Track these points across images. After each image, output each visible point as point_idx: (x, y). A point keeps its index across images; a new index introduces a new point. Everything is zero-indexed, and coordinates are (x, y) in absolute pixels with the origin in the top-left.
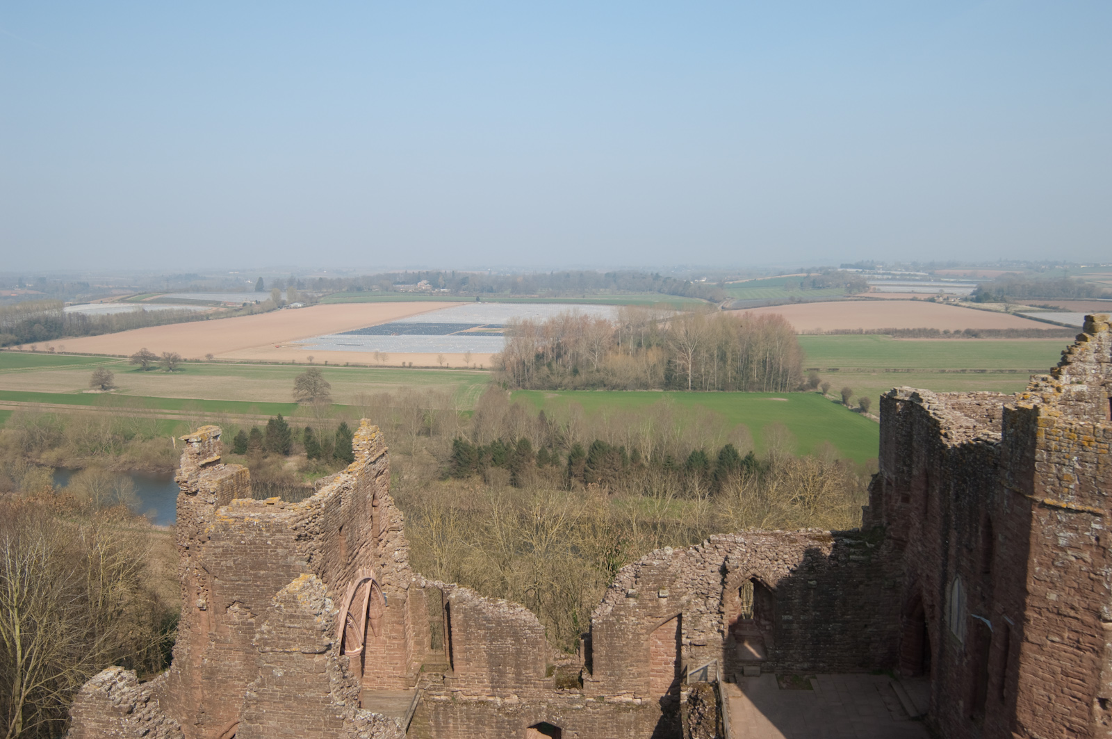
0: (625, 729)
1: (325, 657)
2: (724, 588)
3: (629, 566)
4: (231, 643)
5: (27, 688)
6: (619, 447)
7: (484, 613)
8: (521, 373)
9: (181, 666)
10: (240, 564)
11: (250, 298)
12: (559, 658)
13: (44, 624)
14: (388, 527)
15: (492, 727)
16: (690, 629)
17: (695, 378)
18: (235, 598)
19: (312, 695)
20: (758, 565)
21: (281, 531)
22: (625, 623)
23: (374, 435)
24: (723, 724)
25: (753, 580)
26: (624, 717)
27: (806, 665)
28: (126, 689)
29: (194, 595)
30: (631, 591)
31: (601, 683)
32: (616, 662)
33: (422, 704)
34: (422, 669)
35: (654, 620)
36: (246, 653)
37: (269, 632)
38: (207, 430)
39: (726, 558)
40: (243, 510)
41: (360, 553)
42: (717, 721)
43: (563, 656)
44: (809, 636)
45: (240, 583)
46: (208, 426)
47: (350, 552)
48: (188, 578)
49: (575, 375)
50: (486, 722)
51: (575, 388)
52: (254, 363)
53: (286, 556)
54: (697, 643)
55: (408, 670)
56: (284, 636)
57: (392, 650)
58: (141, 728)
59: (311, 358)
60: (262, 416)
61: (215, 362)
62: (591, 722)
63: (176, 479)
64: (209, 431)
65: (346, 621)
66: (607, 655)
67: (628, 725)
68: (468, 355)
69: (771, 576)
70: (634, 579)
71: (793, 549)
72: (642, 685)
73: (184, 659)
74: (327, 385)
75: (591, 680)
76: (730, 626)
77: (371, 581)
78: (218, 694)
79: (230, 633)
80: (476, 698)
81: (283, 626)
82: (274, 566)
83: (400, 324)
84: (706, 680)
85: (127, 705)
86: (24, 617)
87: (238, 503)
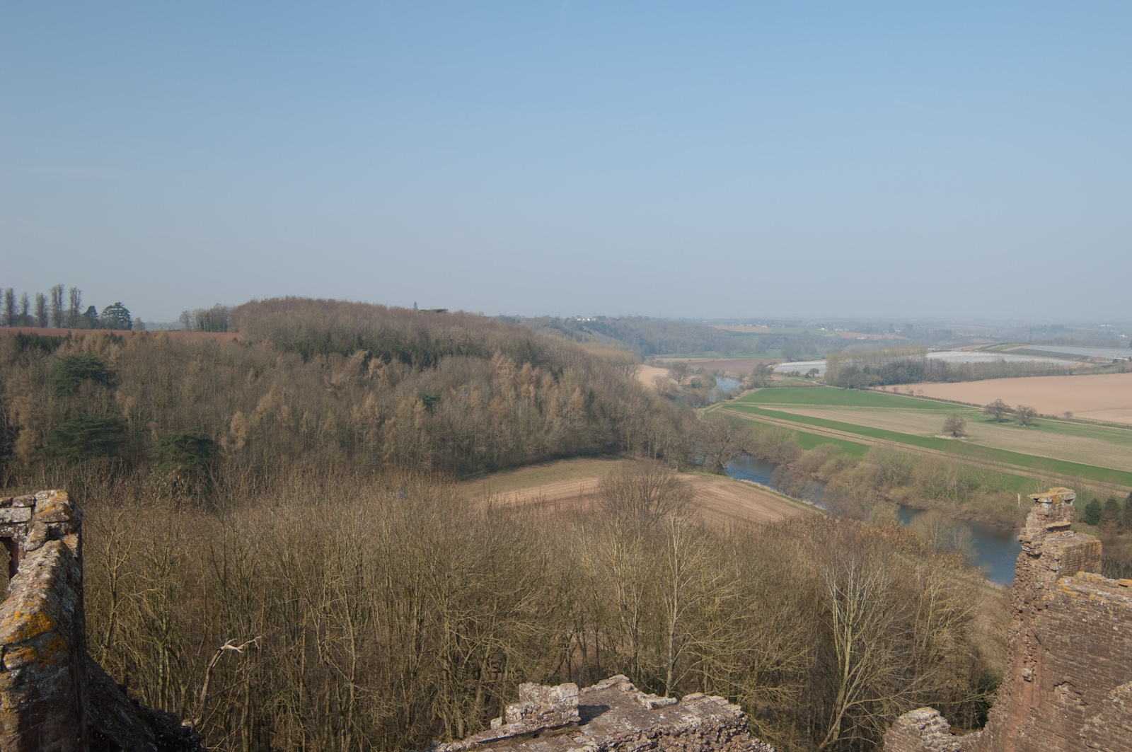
4: (1054, 725)
5: (849, 702)
9: (994, 730)
10: (1078, 643)
13: (872, 648)
18: (1066, 678)
28: (938, 734)
29: (1020, 662)
36: (1069, 742)
37: (1101, 727)
38: (1059, 492)
40: (1089, 586)
45: (1074, 663)
46: (1061, 488)
48: (1017, 643)
52: (1119, 427)
56: (1118, 736)
60: (1122, 487)
61: (1074, 421)
63: (1020, 537)
64: (1062, 493)
73: (999, 725)
79: (1054, 714)
81: (1119, 726)
82: (1117, 656)
86: (856, 637)
87: (1084, 577)
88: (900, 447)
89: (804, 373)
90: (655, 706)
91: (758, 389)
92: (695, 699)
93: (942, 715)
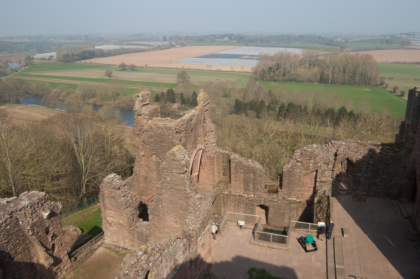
0: (292, 210)
1: (185, 175)
2: (335, 161)
3: (299, 150)
4: (153, 168)
5: (87, 179)
6: (299, 105)
7: (243, 164)
8: (263, 75)
9: (136, 175)
10: (156, 141)
11: (161, 43)
12: (270, 182)
13: (91, 158)
14: (209, 130)
15: (244, 205)
16: (321, 176)
17: (332, 79)
18: (154, 153)
19: (180, 188)
20: (350, 154)
21: (170, 130)
22: (295, 172)
23: (205, 96)
24: (329, 212)
25: (347, 159)
26: (292, 205)
27: (365, 193)
28: (118, 181)
29: (140, 151)
30: (299, 160)
31: (285, 193)
32: (291, 185)
33: (219, 194)
34: (219, 182)
35: (307, 171)
36: (158, 172)
37: (165, 165)
39: (337, 150)
40: (157, 122)
41: (199, 139)
42: (327, 210)
43: (271, 182)
44: (367, 182)
45: (156, 147)
46: (145, 91)
47: (195, 139)
48: (138, 145)
49: (284, 76)
50: (241, 203)
51: (284, 81)
52: (162, 68)
53: (172, 139)
54: (323, 181)
55: (214, 182)
56: (170, 167)
57: (209, 175)
58: (123, 194)
59: (183, 67)
60: (165, 88)
61: (148, 67)
62: (280, 206)
63: (134, 110)
64: (145, 93)
65: (193, 163)
66: (288, 183)
67: (294, 209)
68: (242, 67)
69: (354, 158)
70: (300, 155)
71: (365, 149)
72: (300, 195)
73: (137, 173)
74: (189, 77)
75: (281, 191)
76: (336, 176)
77: (202, 150)
78: (148, 185)
79: (152, 165)
80: (238, 194)
81: (170, 163)
82: (168, 142)
83: (217, 54)
84: (325, 195)
85: (118, 186)
86: (85, 155)
87: (155, 119)
88: (90, 83)
89: (47, 58)
90: (8, 202)
91: (28, 66)
92: (25, 194)
93: (117, 175)
